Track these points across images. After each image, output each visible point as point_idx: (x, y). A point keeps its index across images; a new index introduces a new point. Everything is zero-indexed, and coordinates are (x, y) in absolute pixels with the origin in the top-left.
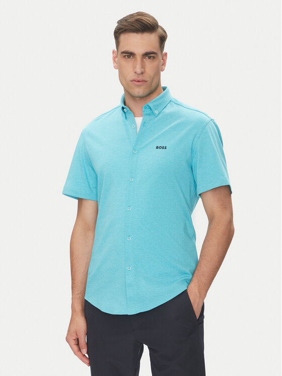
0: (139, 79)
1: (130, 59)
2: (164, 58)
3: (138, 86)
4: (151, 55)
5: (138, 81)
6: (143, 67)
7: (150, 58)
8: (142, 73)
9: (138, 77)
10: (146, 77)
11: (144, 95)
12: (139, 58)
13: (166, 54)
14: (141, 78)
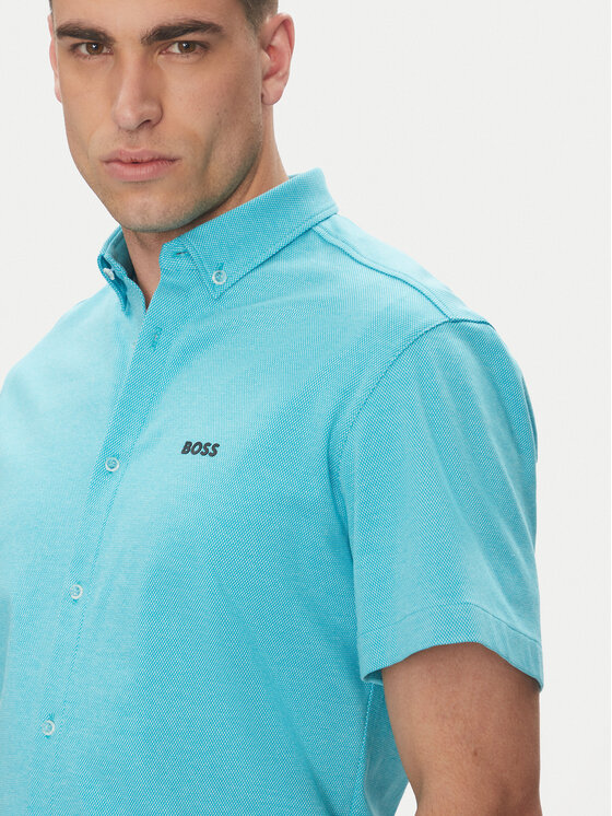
0: (133, 152)
1: (96, 59)
2: (279, 40)
3: (140, 185)
4: (190, 37)
5: (135, 163)
6: (151, 93)
7: (188, 47)
8: (146, 124)
9: (129, 145)
10: (169, 139)
11: (172, 224)
12: (131, 54)
13: (286, 24)
14: (144, 145)
